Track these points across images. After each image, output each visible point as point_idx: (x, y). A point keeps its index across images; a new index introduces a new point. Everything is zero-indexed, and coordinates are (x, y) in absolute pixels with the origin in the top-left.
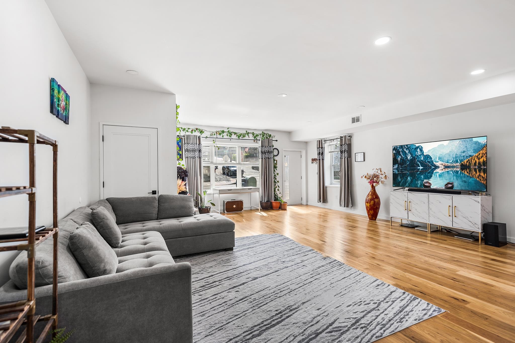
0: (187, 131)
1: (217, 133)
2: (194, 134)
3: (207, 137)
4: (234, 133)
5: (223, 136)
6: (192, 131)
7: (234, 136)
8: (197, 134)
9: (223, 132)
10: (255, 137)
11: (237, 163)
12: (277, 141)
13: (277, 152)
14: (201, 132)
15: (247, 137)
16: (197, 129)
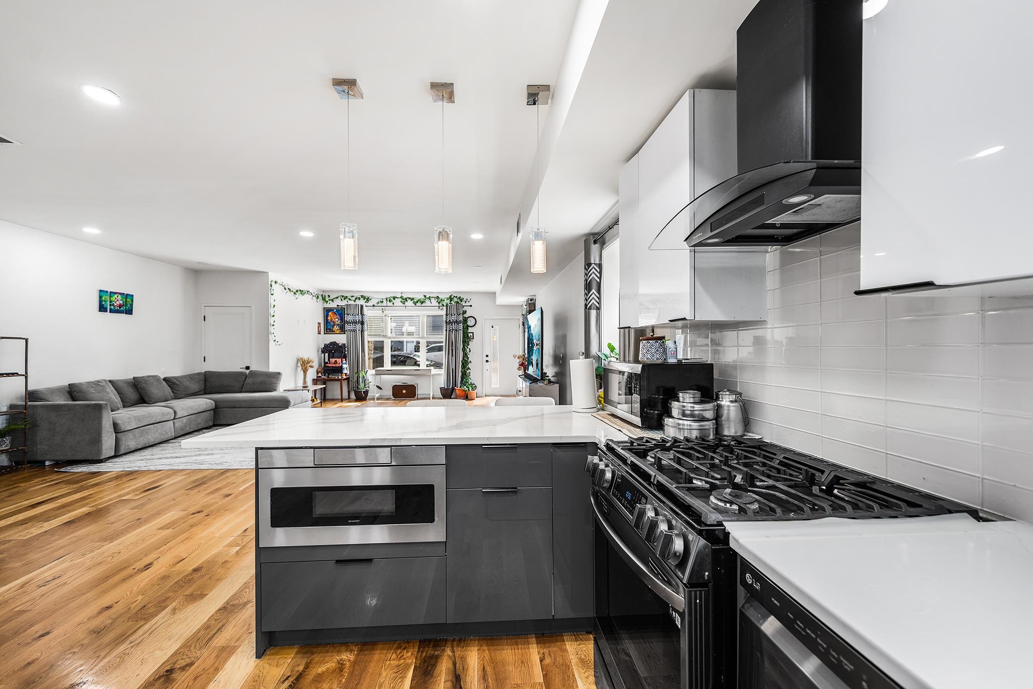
0: (350, 299)
1: (387, 300)
2: (358, 302)
3: (374, 306)
4: (409, 298)
5: (393, 304)
6: (356, 299)
7: (410, 303)
8: (362, 302)
9: (394, 298)
10: (439, 303)
11: (420, 336)
12: (471, 306)
13: (474, 321)
14: (368, 300)
15: (428, 303)
16: (362, 296)
